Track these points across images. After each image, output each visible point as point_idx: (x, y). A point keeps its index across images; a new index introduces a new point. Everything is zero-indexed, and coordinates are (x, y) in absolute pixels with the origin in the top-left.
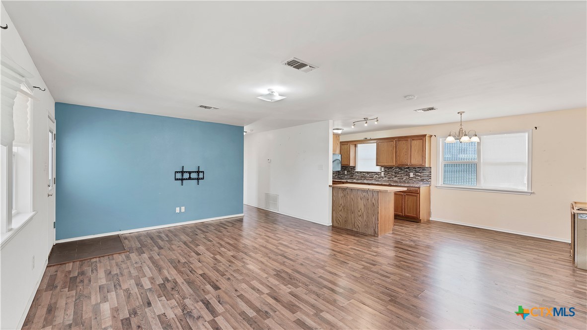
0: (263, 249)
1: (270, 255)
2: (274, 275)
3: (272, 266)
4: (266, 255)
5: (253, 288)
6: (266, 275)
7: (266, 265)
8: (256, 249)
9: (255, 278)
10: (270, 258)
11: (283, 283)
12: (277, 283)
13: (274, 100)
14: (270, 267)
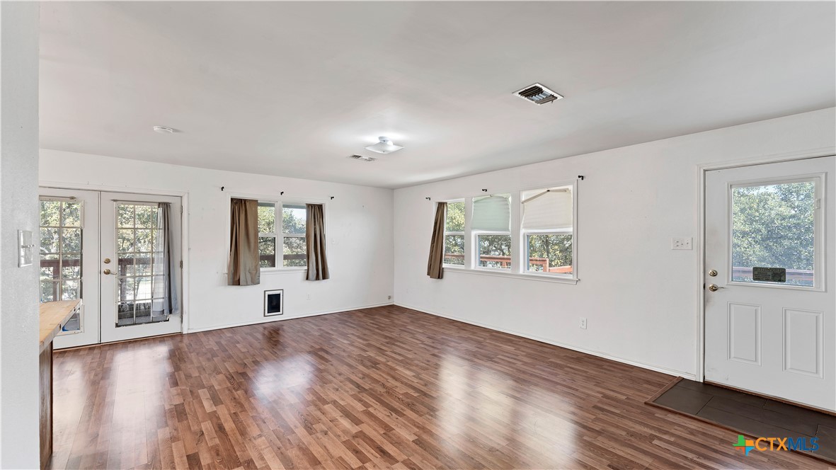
0: (396, 405)
1: (383, 390)
2: (379, 364)
3: (381, 374)
4: (390, 392)
5: (400, 354)
6: (389, 363)
7: (389, 374)
8: (408, 405)
9: (401, 361)
10: (383, 385)
11: (371, 357)
12: (377, 357)
13: (387, 151)
14: (384, 372)
